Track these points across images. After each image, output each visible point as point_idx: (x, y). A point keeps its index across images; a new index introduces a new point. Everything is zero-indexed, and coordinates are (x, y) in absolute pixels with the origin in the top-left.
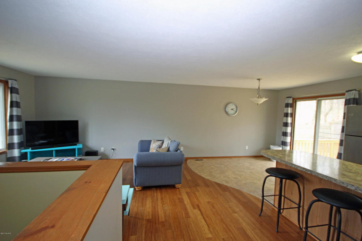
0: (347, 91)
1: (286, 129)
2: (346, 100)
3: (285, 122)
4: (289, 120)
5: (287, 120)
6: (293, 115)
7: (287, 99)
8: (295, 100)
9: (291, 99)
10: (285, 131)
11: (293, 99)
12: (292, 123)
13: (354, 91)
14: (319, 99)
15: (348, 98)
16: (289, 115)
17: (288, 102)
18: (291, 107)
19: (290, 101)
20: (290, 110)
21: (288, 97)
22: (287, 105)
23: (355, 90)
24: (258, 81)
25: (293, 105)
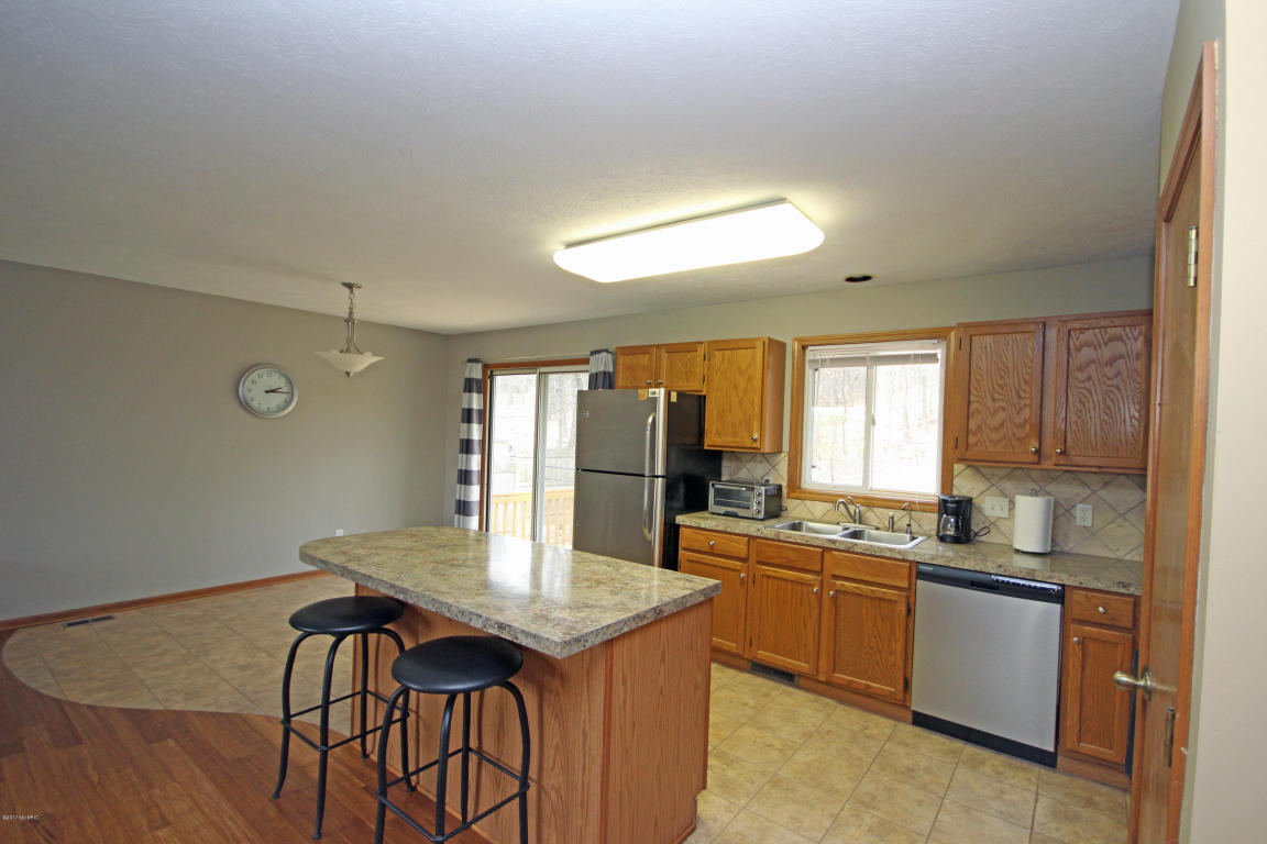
0: (593, 353)
1: (468, 462)
2: (591, 376)
3: (465, 437)
4: (476, 432)
5: (469, 431)
6: (485, 415)
7: (470, 364)
8: (490, 370)
9: (479, 366)
10: (464, 468)
11: (486, 367)
12: (482, 442)
13: (604, 354)
14: (543, 369)
15: (594, 371)
16: (475, 416)
17: (471, 377)
18: (479, 392)
19: (476, 372)
20: (476, 402)
21: (470, 361)
22: (469, 386)
23: (607, 351)
24: (347, 290)
25: (484, 386)
